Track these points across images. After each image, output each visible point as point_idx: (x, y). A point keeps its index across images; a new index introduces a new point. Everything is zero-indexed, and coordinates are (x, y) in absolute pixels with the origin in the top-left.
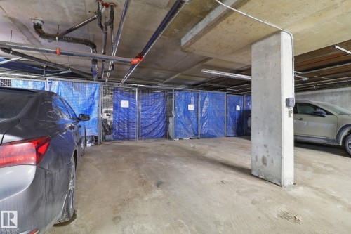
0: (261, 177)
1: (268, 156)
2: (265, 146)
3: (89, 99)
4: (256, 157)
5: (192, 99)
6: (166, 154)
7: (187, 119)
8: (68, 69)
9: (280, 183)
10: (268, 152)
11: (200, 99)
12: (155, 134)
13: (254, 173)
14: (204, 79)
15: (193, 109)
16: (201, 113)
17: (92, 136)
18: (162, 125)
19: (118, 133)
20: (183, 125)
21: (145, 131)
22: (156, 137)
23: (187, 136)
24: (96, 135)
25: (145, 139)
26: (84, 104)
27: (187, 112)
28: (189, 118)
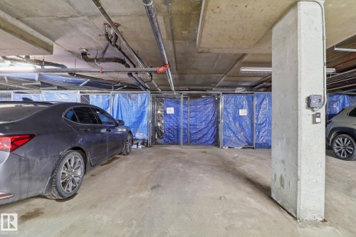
0: (279, 202)
1: (285, 175)
2: (283, 162)
3: (141, 107)
4: (275, 176)
5: (245, 103)
6: (196, 161)
7: (237, 125)
8: (118, 83)
9: (296, 214)
10: (285, 169)
11: (255, 103)
12: (204, 140)
13: (273, 196)
14: (259, 79)
15: (246, 114)
16: (257, 119)
17: (144, 140)
18: (211, 131)
19: (168, 137)
20: (234, 133)
21: (194, 137)
22: (206, 144)
23: (238, 145)
24: (146, 138)
25: (193, 145)
26: (137, 112)
27: (237, 118)
28: (240, 125)
